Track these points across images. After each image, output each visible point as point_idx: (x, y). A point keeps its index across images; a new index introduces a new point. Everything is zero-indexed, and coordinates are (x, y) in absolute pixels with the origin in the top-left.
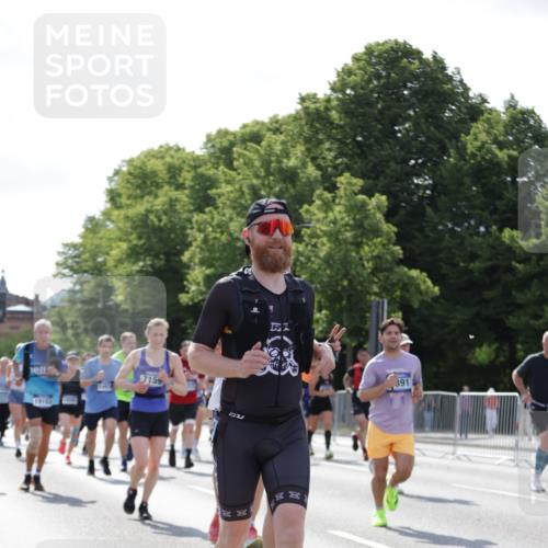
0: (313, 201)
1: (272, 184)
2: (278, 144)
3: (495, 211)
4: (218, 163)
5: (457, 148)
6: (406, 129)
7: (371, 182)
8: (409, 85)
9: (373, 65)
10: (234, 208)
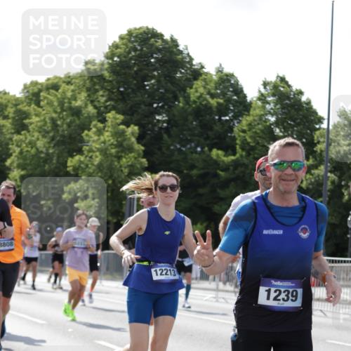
0: (91, 129)
1: (65, 117)
2: (70, 91)
3: (207, 138)
4: (30, 103)
5: (184, 97)
6: (152, 84)
7: (128, 117)
8: (155, 56)
9: (132, 42)
10: (40, 132)
